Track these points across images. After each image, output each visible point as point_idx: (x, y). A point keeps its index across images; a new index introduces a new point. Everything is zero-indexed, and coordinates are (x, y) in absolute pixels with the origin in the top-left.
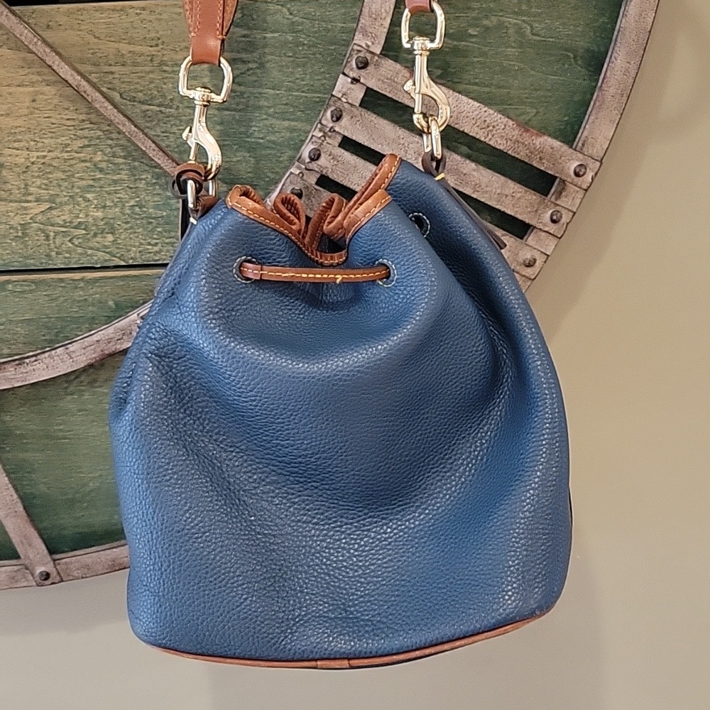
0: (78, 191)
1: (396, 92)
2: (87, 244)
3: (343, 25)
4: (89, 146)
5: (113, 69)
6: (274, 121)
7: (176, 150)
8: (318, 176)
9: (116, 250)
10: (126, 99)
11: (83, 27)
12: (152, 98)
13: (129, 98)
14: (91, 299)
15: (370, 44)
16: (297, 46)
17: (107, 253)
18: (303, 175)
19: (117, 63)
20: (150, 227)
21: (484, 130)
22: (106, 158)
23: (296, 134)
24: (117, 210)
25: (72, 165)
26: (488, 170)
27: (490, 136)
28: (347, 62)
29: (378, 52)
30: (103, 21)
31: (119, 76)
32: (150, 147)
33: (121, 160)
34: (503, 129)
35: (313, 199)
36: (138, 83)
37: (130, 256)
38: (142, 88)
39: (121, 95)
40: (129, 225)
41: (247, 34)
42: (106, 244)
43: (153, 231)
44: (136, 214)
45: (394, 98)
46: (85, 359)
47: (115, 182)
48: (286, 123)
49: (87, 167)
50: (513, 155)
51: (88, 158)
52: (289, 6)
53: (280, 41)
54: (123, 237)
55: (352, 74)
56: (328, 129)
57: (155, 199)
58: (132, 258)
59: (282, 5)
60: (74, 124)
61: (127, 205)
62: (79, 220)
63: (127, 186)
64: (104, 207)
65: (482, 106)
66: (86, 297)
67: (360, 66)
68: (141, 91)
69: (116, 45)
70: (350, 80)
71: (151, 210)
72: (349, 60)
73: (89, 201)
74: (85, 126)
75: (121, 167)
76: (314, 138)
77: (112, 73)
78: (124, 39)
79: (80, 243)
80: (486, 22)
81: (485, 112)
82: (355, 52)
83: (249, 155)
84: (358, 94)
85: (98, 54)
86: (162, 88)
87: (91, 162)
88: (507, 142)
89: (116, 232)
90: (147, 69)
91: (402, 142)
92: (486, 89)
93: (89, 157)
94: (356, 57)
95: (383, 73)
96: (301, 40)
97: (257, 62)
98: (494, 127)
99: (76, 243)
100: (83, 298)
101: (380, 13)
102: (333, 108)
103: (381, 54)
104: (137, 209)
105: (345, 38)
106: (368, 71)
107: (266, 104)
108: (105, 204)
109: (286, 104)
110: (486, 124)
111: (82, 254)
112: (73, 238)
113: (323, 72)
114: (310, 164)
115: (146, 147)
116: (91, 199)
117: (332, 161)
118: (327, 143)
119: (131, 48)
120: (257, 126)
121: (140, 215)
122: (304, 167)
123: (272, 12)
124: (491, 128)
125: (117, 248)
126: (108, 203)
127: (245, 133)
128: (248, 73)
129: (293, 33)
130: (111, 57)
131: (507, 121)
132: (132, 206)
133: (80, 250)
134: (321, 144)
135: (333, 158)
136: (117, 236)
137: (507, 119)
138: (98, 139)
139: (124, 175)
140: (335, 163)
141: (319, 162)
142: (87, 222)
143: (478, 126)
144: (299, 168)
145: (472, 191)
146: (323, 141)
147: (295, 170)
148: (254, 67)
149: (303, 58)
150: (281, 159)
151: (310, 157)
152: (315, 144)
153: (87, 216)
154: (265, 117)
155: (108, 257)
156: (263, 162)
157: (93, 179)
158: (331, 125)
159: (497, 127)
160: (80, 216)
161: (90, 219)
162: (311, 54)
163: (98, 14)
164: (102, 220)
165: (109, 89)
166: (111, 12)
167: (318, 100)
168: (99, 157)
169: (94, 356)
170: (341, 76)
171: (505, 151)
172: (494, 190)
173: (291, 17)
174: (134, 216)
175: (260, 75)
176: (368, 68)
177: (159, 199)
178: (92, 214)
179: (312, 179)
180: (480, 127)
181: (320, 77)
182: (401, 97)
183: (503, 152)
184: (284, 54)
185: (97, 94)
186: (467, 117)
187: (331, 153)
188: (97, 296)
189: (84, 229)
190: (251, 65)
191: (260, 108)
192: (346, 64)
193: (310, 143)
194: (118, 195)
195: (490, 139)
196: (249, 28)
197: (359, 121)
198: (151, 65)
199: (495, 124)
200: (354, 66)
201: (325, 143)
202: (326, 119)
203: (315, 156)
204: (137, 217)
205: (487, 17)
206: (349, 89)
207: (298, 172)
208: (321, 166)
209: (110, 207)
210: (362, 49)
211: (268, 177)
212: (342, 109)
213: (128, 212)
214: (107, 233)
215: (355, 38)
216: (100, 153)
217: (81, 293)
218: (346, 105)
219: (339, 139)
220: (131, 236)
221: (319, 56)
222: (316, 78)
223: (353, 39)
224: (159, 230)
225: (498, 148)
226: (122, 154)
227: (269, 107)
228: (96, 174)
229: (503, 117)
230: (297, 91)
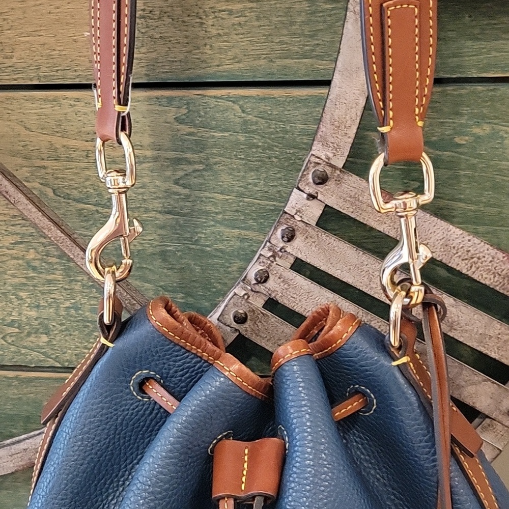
0: (10, 288)
1: (360, 212)
2: (21, 343)
3: (303, 126)
4: (21, 243)
5: (45, 163)
6: (222, 229)
7: (114, 252)
8: (266, 299)
9: (50, 351)
10: (59, 196)
11: (13, 118)
12: (87, 197)
13: (62, 196)
14: (25, 398)
15: (331, 155)
16: (250, 148)
17: (42, 353)
18: (249, 297)
19: (50, 157)
20: (87, 330)
21: (467, 261)
22: (40, 257)
23: (247, 244)
24: (51, 310)
25: (4, 261)
26: (469, 307)
27: (473, 269)
28: (303, 176)
29: (341, 166)
30: (35, 111)
31: (52, 171)
32: (78, 254)
33: (54, 260)
34: (491, 261)
35: (259, 324)
36: (72, 180)
37: (65, 359)
38: (76, 185)
39: (54, 191)
40: (64, 327)
41: (193, 132)
42: (41, 344)
43: (89, 334)
44: (71, 316)
45: (358, 219)
46: (12, 465)
47: (49, 282)
48: (236, 232)
49: (19, 264)
50: (501, 291)
51: (20, 256)
52: (241, 103)
53: (231, 142)
54: (58, 338)
55: (308, 190)
56: (279, 249)
57: (92, 303)
58: (67, 361)
59: (234, 102)
60: (5, 219)
61: (62, 306)
62: (12, 318)
63: (62, 287)
64: (38, 307)
65: (465, 234)
66: (20, 396)
67: (318, 181)
68: (76, 188)
69: (49, 138)
70: (305, 196)
71: (87, 314)
72: (305, 173)
73: (22, 299)
74: (17, 223)
75: (55, 267)
76: (262, 257)
77: (45, 168)
78: (57, 132)
79: (13, 341)
80: (476, 130)
81: (469, 240)
82: (313, 165)
83: (194, 263)
84: (314, 211)
85: (29, 147)
86: (99, 187)
87: (23, 259)
88: (495, 277)
89: (51, 333)
90: (83, 165)
91: (366, 269)
92: (473, 207)
93: (22, 254)
94: (313, 170)
95: (346, 189)
96: (255, 141)
97: (203, 164)
98: (479, 258)
99: (10, 341)
100: (17, 396)
101: (344, 120)
102: (284, 227)
103: (343, 167)
104: (73, 312)
105: (306, 141)
106: (327, 187)
107: (213, 209)
108: (39, 303)
109: (236, 211)
110: (470, 254)
111: (15, 352)
112: (6, 335)
113: (280, 178)
114: (256, 285)
115: (73, 254)
116: (24, 297)
117: (282, 284)
118: (277, 264)
119: (65, 142)
120: (202, 233)
121: (76, 317)
122: (249, 288)
123: (221, 108)
124: (475, 259)
125: (52, 349)
126: (42, 303)
127: (190, 239)
128: (194, 175)
129: (246, 133)
130: (44, 150)
131: (496, 253)
132: (67, 307)
133: (13, 348)
134: (270, 265)
135: (283, 282)
136: (52, 337)
137: (496, 251)
138: (30, 236)
139: (58, 275)
140: (286, 286)
141: (267, 285)
142: (21, 320)
143: (460, 256)
144: (244, 288)
145: (449, 328)
146: (273, 262)
147: (239, 291)
148: (201, 168)
149: (257, 161)
150: (230, 269)
151: (256, 279)
152: (262, 264)
153: (20, 314)
154: (213, 223)
155: (42, 357)
156: (209, 272)
157: (25, 278)
158: (282, 245)
159: (483, 259)
160: (13, 314)
161: (24, 318)
162: (266, 157)
163: (29, 105)
164: (36, 320)
165: (41, 184)
166: (43, 102)
167: (273, 208)
168: (31, 255)
169: (20, 463)
170: (295, 190)
171: (491, 287)
172: (475, 330)
173: (243, 115)
174: (70, 318)
175: (207, 178)
176: (327, 184)
177: (95, 303)
178: (26, 312)
179: (258, 303)
180: (462, 258)
181: (276, 184)
182: (366, 218)
183: (489, 287)
184: (236, 156)
185: (20, 195)
186: (446, 246)
187: (281, 275)
188: (32, 395)
189: (18, 328)
190: (197, 167)
191: (207, 213)
192: (301, 177)
193: (257, 263)
194: (52, 296)
195: (474, 273)
196: (195, 126)
197: (314, 242)
198: (86, 161)
199: (481, 255)
200: (311, 180)
201: (274, 264)
202: (277, 239)
203: (263, 278)
204: (73, 319)
205: (478, 124)
206: (305, 205)
207: (243, 292)
208: (269, 289)
209: (45, 307)
210: (321, 162)
211: (214, 288)
212: (295, 228)
213: (63, 313)
214: (41, 333)
215: (314, 148)
216: (32, 251)
217: (16, 391)
218: (301, 224)
219: (292, 260)
220: (67, 338)
221: (274, 160)
222: (271, 184)
223: (311, 148)
224: (95, 334)
225: (484, 282)
226: (56, 253)
227: (217, 213)
228: (29, 272)
229: (491, 248)
230: (249, 197)
